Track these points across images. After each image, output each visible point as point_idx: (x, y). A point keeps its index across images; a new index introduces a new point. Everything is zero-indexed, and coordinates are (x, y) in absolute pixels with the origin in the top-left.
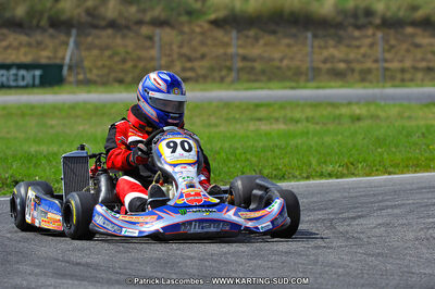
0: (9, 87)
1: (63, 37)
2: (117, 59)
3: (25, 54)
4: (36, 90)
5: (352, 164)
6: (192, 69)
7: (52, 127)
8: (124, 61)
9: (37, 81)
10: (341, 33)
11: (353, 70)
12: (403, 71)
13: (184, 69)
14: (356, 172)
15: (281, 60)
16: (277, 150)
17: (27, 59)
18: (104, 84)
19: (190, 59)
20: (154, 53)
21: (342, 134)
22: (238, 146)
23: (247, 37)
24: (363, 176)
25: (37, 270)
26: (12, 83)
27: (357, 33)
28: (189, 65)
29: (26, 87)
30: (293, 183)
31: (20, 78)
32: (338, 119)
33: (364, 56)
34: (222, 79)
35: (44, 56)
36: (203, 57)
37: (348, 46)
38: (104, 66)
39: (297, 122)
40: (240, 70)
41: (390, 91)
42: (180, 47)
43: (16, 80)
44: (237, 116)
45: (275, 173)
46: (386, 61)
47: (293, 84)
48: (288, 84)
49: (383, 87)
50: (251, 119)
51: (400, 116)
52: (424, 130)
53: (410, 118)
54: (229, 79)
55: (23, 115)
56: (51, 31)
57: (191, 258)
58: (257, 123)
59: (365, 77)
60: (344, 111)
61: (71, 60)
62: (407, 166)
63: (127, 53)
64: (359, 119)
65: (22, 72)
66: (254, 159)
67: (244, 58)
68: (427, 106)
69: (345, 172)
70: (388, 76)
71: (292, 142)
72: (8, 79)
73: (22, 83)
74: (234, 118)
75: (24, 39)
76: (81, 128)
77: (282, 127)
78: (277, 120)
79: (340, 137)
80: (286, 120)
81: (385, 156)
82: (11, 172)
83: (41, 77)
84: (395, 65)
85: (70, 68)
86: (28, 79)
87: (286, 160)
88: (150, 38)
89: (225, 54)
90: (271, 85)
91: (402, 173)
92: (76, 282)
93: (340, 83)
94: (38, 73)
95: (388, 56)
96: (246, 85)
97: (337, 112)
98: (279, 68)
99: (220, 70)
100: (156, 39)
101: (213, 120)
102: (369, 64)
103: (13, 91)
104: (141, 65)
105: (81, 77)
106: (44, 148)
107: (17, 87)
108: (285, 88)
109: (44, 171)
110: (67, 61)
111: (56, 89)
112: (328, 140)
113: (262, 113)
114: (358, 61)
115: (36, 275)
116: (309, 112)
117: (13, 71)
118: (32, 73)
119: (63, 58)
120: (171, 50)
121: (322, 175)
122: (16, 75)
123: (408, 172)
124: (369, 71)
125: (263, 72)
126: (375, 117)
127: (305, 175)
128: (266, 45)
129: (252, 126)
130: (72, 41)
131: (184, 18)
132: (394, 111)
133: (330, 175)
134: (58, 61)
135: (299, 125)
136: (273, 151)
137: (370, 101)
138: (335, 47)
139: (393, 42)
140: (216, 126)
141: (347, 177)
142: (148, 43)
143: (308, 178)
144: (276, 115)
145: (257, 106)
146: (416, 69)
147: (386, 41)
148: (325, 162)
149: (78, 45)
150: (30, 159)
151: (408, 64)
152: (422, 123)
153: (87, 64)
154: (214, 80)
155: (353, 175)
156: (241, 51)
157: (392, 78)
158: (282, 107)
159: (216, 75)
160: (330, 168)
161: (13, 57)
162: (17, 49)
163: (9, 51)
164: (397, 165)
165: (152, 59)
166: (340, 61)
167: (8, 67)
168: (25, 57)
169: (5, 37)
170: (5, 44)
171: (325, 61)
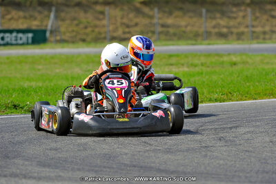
0: (12, 45)
1: (46, 13)
2: (81, 26)
3: (22, 24)
4: (29, 47)
5: (230, 93)
6: (129, 33)
7: (39, 70)
8: (86, 28)
9: (30, 41)
10: (224, 8)
11: (232, 33)
12: (264, 33)
13: (124, 33)
14: (232, 98)
15: (186, 26)
17: (24, 26)
18: (73, 42)
19: (128, 26)
20: (105, 22)
21: (224, 74)
23: (164, 12)
25: (27, 163)
26: (14, 42)
27: (234, 9)
28: (127, 30)
29: (23, 44)
31: (19, 39)
33: (239, 24)
35: (35, 24)
36: (136, 25)
37: (229, 17)
38: (73, 31)
39: (196, 66)
40: (160, 33)
41: (255, 46)
42: (122, 18)
43: (16, 40)
46: (253, 26)
47: (194, 42)
48: (190, 42)
49: (251, 43)
50: (167, 65)
51: (262, 62)
53: (268, 63)
54: (153, 39)
55: (20, 62)
56: (39, 8)
57: (126, 154)
58: (171, 67)
59: (240, 36)
60: (225, 59)
61: (52, 26)
63: (88, 22)
64: (235, 64)
65: (20, 35)
67: (163, 26)
69: (226, 98)
70: (255, 36)
71: (192, 79)
72: (11, 40)
73: (20, 42)
75: (21, 14)
76: (57, 71)
77: (186, 69)
78: (183, 65)
79: (222, 76)
80: (189, 65)
81: (252, 88)
82: (11, 99)
83: (33, 38)
84: (259, 29)
85: (51, 32)
86: (24, 40)
88: (102, 13)
89: (151, 23)
90: (180, 42)
92: (51, 170)
93: (224, 41)
94: (30, 35)
95: (255, 23)
96: (164, 43)
97: (221, 59)
98: (184, 32)
99: (147, 33)
100: (106, 13)
102: (242, 29)
103: (14, 47)
104: (96, 30)
105: (58, 38)
106: (33, 84)
107: (17, 44)
108: (188, 44)
109: (33, 99)
110: (49, 28)
111: (42, 45)
112: (215, 78)
113: (173, 60)
114: (236, 27)
115: (26, 166)
116: (203, 60)
117: (14, 34)
118: (26, 35)
119: (47, 26)
120: (116, 20)
121: (210, 101)
122: (16, 37)
123: (266, 98)
124: (243, 33)
125: (175, 34)
126: (245, 63)
128: (176, 17)
129: (167, 69)
130: (52, 15)
132: (258, 59)
133: (216, 101)
134: (43, 28)
135: (197, 68)
137: (242, 53)
138: (221, 18)
139: (258, 14)
141: (227, 101)
142: (101, 17)
144: (182, 61)
145: (170, 56)
146: (273, 32)
147: (254, 14)
148: (213, 92)
149: (56, 17)
150: (24, 91)
151: (267, 28)
153: (62, 29)
155: (231, 100)
156: (161, 22)
157: (257, 38)
158: (186, 57)
160: (216, 96)
161: (14, 25)
162: (17, 20)
163: (12, 21)
164: (259, 94)
165: (104, 26)
166: (224, 27)
167: (11, 32)
168: (22, 25)
169: (9, 13)
170: (9, 17)
171: (214, 27)
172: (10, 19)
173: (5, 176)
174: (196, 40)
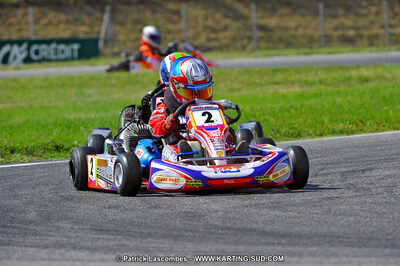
0: (49, 60)
1: (98, 14)
3: (65, 30)
4: (75, 63)
5: (361, 121)
6: (216, 39)
7: (90, 95)
9: (76, 54)
11: (361, 36)
13: (209, 40)
14: (365, 129)
15: (296, 29)
16: (293, 111)
17: (66, 34)
19: (214, 31)
20: (182, 25)
21: (352, 94)
22: (258, 108)
23: (265, 9)
26: (53, 57)
28: (213, 36)
29: (66, 60)
32: (348, 81)
33: (372, 23)
34: (244, 48)
35: (82, 31)
36: (226, 28)
37: (358, 15)
39: (311, 84)
40: (260, 39)
41: (394, 53)
42: (205, 19)
44: (257, 81)
45: (291, 131)
46: (391, 26)
47: (308, 51)
48: (302, 50)
49: (389, 50)
50: (270, 83)
54: (249, 48)
55: (63, 85)
56: (88, 8)
57: (216, 211)
58: (276, 87)
59: (372, 41)
60: (353, 73)
61: (106, 33)
64: (367, 80)
65: (62, 47)
66: (272, 119)
69: (355, 128)
70: (394, 40)
71: (306, 103)
72: (49, 54)
73: (62, 56)
74: (255, 83)
75: (62, 17)
76: (116, 96)
77: (297, 89)
78: (293, 83)
79: (350, 97)
80: (301, 83)
81: (391, 113)
82: (51, 138)
83: (80, 50)
85: (106, 42)
86: (68, 53)
87: (301, 120)
88: (177, 13)
89: (246, 26)
90: (288, 51)
93: (350, 48)
94: (76, 47)
95: (393, 22)
96: (265, 53)
97: (348, 75)
98: (294, 37)
99: (242, 39)
100: (183, 12)
101: (236, 85)
102: (376, 30)
103: (53, 64)
104: (170, 37)
105: (116, 49)
106: (82, 115)
107: (59, 60)
108: (299, 54)
109: (82, 136)
110: (102, 35)
111: (93, 60)
112: (339, 100)
113: (279, 77)
114: (367, 28)
116: (322, 75)
117: (53, 46)
118: (71, 46)
119: (99, 33)
120: (197, 22)
121: (333, 133)
122: (56, 49)
124: (377, 36)
125: (281, 40)
126: (381, 78)
127: (318, 133)
128: (282, 16)
129: (270, 89)
130: (106, 17)
133: (341, 132)
134: (94, 36)
135: (313, 88)
136: (290, 112)
137: (377, 63)
138: (345, 16)
139: (397, 9)
140: (238, 90)
141: (356, 133)
142: (175, 18)
143: (321, 135)
144: (292, 78)
145: (275, 71)
147: (391, 8)
148: (336, 121)
149: (113, 20)
150: (69, 126)
153: (121, 37)
154: (236, 49)
155: (362, 131)
157: (397, 42)
158: (298, 71)
159: (239, 44)
160: (341, 126)
161: (52, 33)
162: (57, 25)
163: (50, 28)
165: (180, 31)
166: (350, 28)
167: (48, 42)
168: (65, 32)
169: (45, 15)
170: (45, 21)
171: (336, 29)
172: (47, 25)
173: (46, 247)
174: (311, 48)
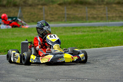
1: (16, 9)
2: (32, 15)
5: (103, 44)
7: (16, 35)
8: (34, 16)
10: (95, 6)
11: (98, 17)
12: (113, 17)
13: (51, 18)
14: (104, 46)
15: (78, 14)
16: (81, 40)
21: (98, 35)
22: (69, 39)
24: (105, 47)
25: (18, 75)
27: (99, 6)
28: (52, 16)
30: (86, 49)
32: (96, 31)
33: (102, 13)
34: (62, 20)
35: (12, 15)
36: (56, 14)
38: (28, 17)
39: (85, 32)
40: (67, 18)
41: (110, 23)
42: (50, 11)
45: (81, 46)
46: (108, 14)
49: (108, 21)
51: (114, 30)
52: (121, 34)
53: (117, 30)
54: (64, 20)
55: (7, 32)
57: (61, 71)
58: (74, 32)
59: (102, 19)
60: (98, 29)
62: (118, 44)
63: (35, 13)
64: (102, 31)
66: (75, 43)
67: (68, 14)
68: (121, 27)
69: (100, 46)
70: (109, 19)
71: (84, 38)
74: (67, 31)
76: (24, 35)
77: (81, 34)
78: (79, 32)
79: (98, 36)
80: (82, 32)
81: (112, 41)
82: (6, 48)
84: (110, 15)
87: (84, 43)
88: (41, 9)
89: (63, 13)
91: (117, 46)
93: (95, 21)
97: (96, 29)
99: (61, 18)
102: (103, 15)
104: (39, 17)
106: (14, 41)
108: (80, 22)
109: (16, 47)
110: (18, 16)
112: (94, 37)
113: (75, 30)
115: (18, 77)
116: (88, 29)
120: (47, 12)
121: (94, 47)
123: (118, 46)
124: (103, 17)
125: (73, 18)
126: (107, 30)
127: (89, 47)
129: (72, 33)
131: (51, 3)
132: (112, 29)
133: (96, 47)
134: (16, 16)
136: (80, 40)
137: (105, 26)
138: (93, 11)
139: (110, 9)
140: (62, 33)
141: (101, 47)
142: (40, 11)
143: (90, 48)
144: (78, 30)
145: (73, 28)
146: (116, 17)
147: (108, 8)
148: (95, 43)
150: (11, 44)
151: (114, 15)
152: (120, 32)
153: (24, 17)
155: (103, 47)
156: (67, 12)
158: (80, 28)
160: (96, 45)
164: (115, 44)
165: (42, 15)
166: (95, 14)
171: (91, 15)
